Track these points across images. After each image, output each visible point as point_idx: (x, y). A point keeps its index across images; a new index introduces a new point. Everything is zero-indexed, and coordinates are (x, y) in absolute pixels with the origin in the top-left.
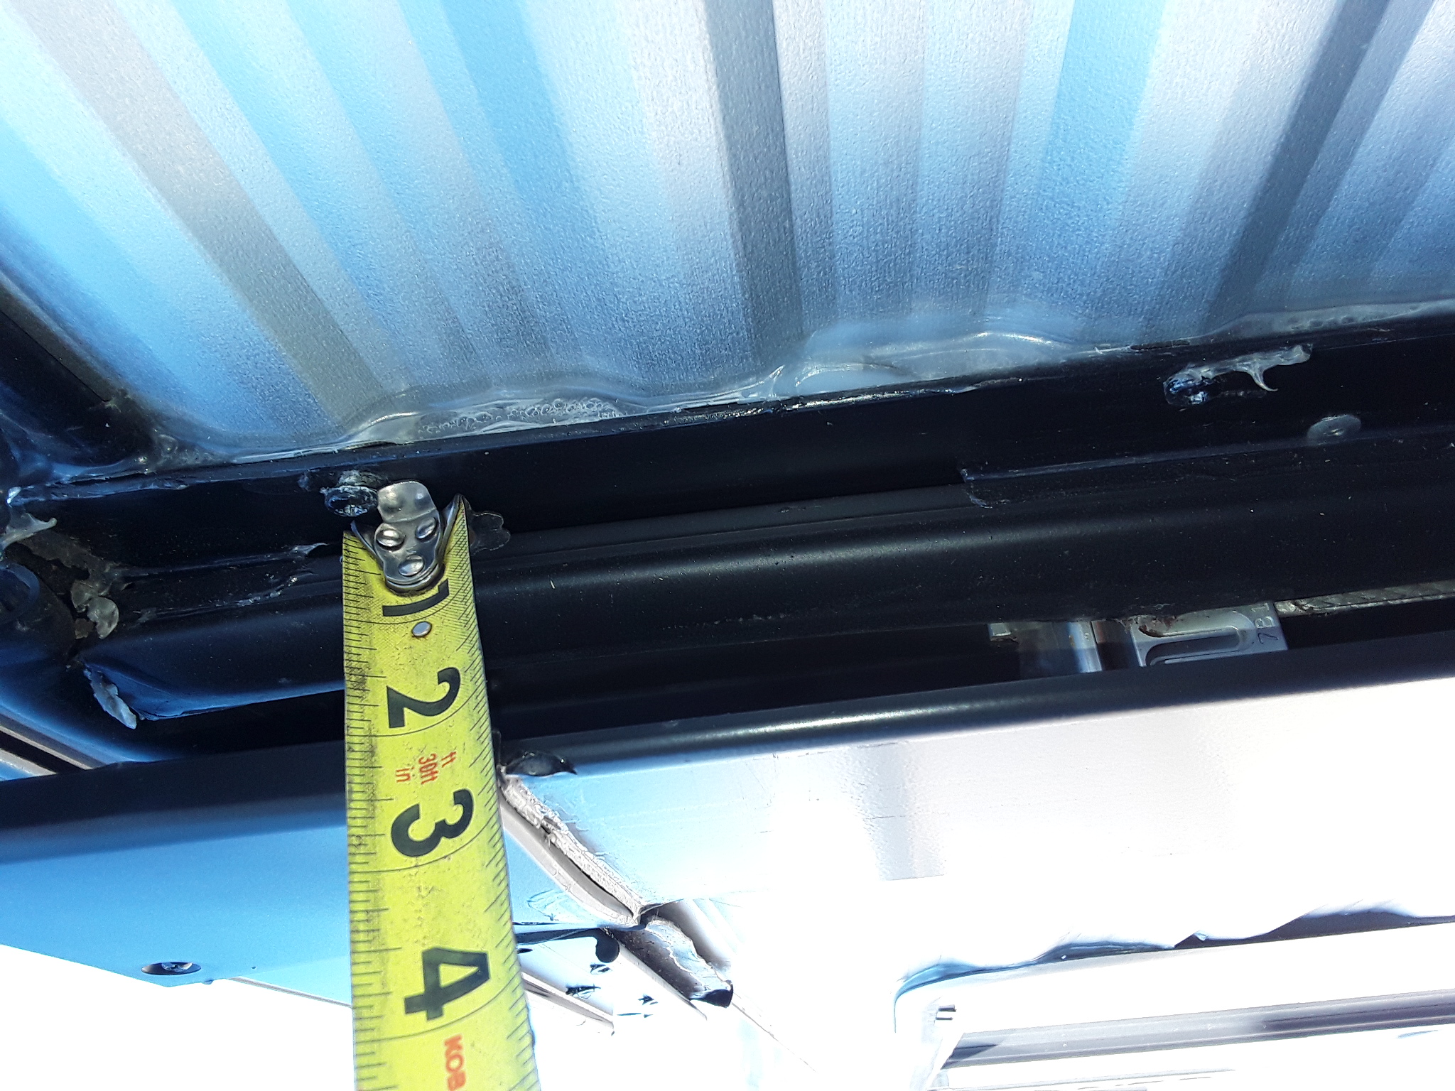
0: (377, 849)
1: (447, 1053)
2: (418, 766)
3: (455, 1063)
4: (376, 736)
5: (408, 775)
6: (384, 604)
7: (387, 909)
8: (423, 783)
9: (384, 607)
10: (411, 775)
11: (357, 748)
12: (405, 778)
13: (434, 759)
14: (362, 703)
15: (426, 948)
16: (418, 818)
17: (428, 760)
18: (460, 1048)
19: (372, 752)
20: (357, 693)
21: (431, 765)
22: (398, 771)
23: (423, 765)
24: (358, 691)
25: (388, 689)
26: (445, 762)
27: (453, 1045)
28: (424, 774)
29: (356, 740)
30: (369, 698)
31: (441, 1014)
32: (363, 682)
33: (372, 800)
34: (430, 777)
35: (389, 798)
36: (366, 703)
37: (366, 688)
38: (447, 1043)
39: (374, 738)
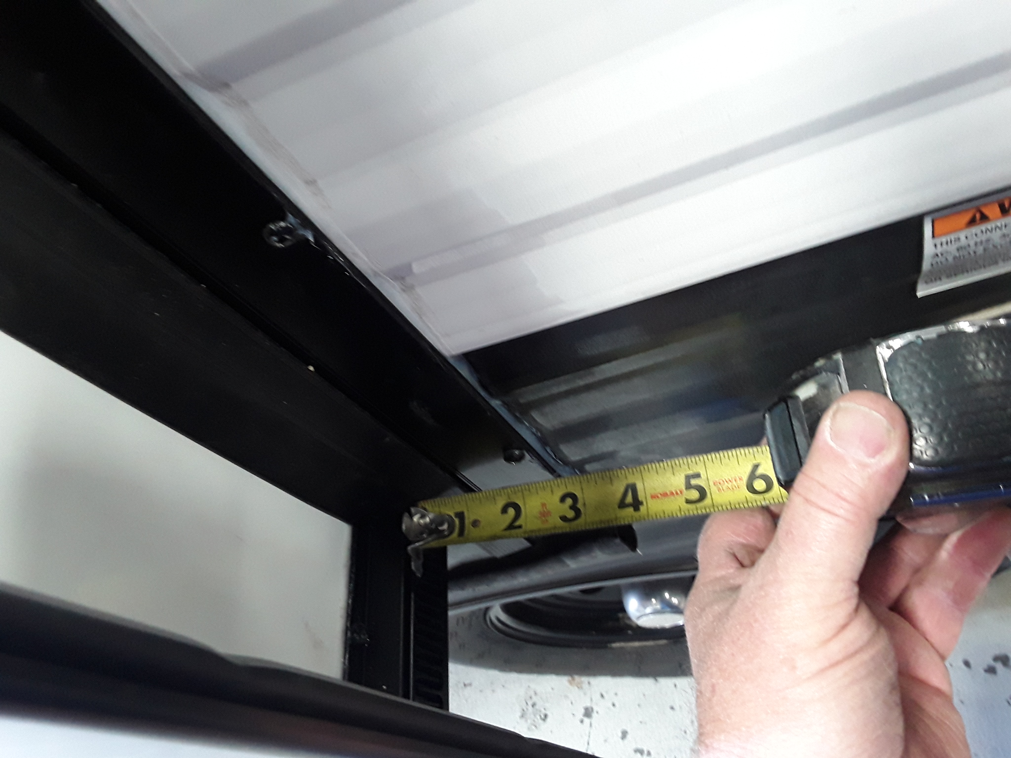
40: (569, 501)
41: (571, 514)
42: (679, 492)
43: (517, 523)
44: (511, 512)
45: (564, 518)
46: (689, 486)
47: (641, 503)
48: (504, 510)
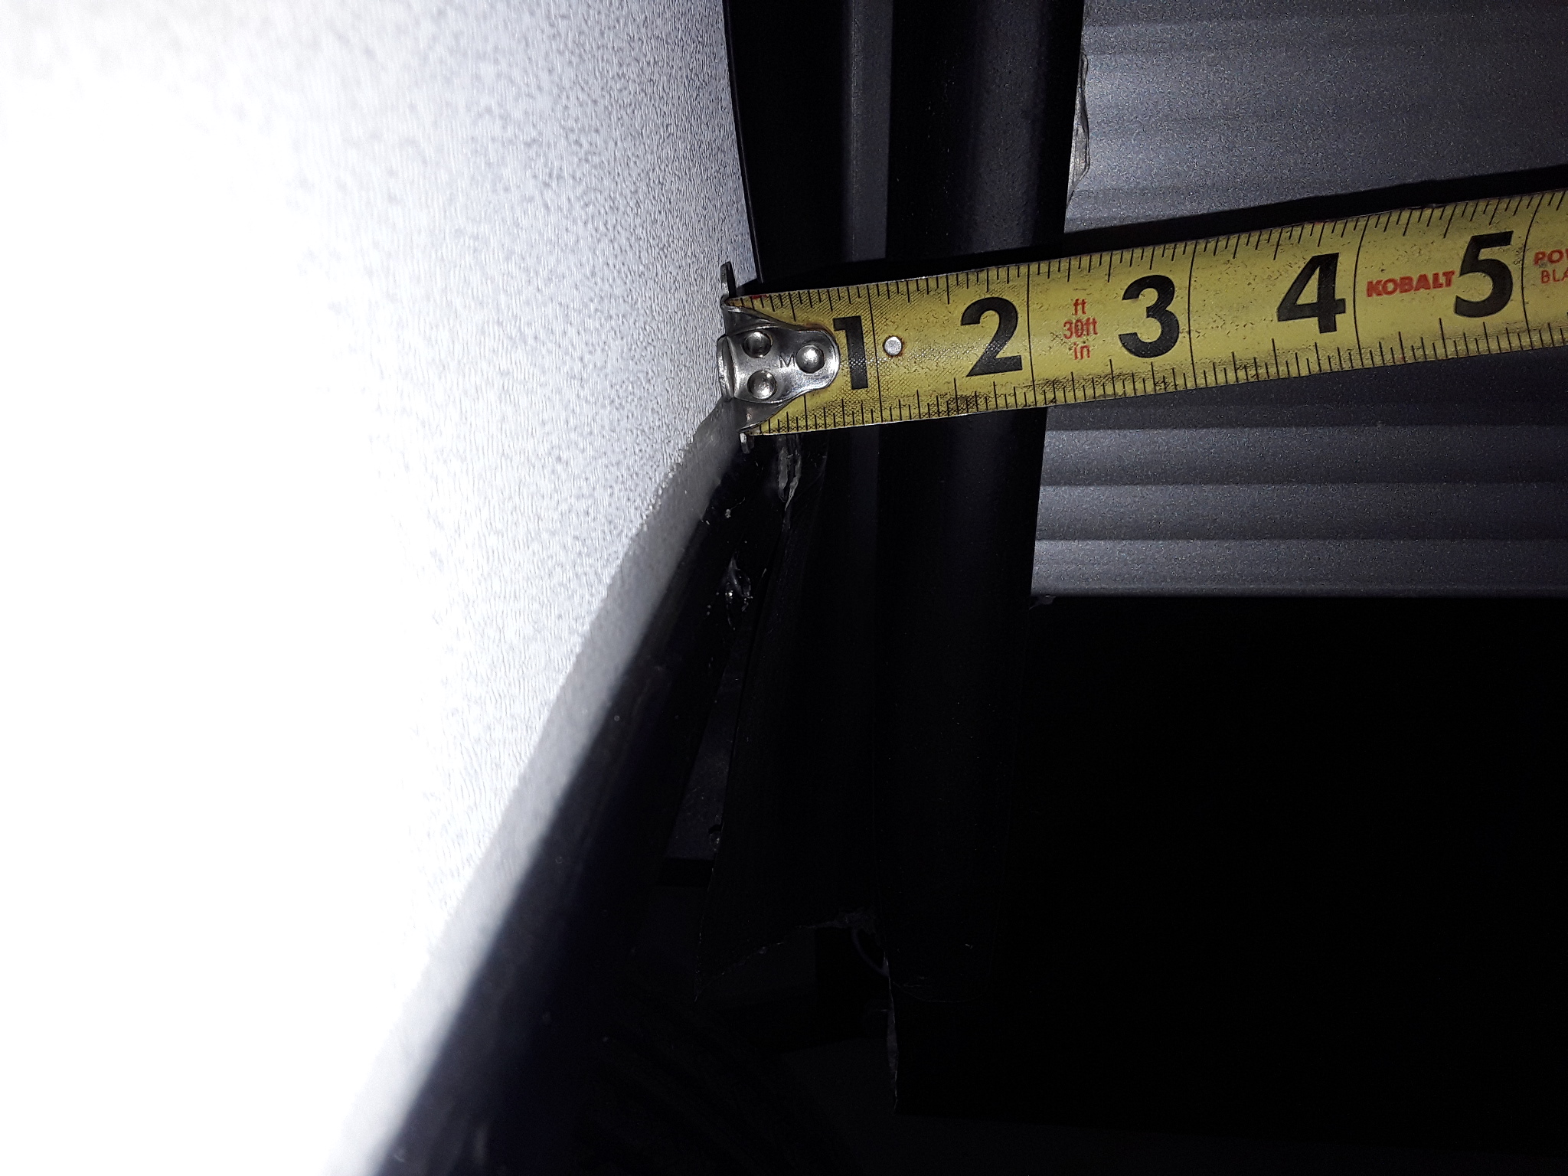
0: (1168, 367)
1: (1379, 294)
2: (1074, 339)
3: (1390, 286)
4: (1033, 381)
5: (1082, 348)
6: (849, 388)
7: (1233, 353)
8: (1096, 334)
9: (853, 388)
10: (1083, 345)
11: (1050, 396)
12: (1085, 349)
13: (1071, 323)
14: (993, 396)
15: (1276, 318)
16: (1136, 334)
17: (1069, 329)
18: (1379, 282)
19: (1054, 383)
20: (981, 401)
21: (1076, 326)
22: (1076, 358)
23: (1074, 334)
24: (979, 402)
25: (970, 375)
26: (1080, 312)
27: (1373, 289)
28: (1085, 333)
29: (1040, 398)
30: (982, 391)
31: (1343, 301)
32: (966, 399)
33: (1113, 377)
34: (1092, 327)
35: (1109, 363)
36: (993, 393)
37: (973, 395)
38: (1369, 295)
39: (1036, 383)
40: (1150, 296)
41: (1150, 332)
42: (1442, 280)
43: (1007, 351)
44: (991, 320)
45: (1133, 344)
46: (1471, 264)
47: (1340, 306)
48: (972, 316)
